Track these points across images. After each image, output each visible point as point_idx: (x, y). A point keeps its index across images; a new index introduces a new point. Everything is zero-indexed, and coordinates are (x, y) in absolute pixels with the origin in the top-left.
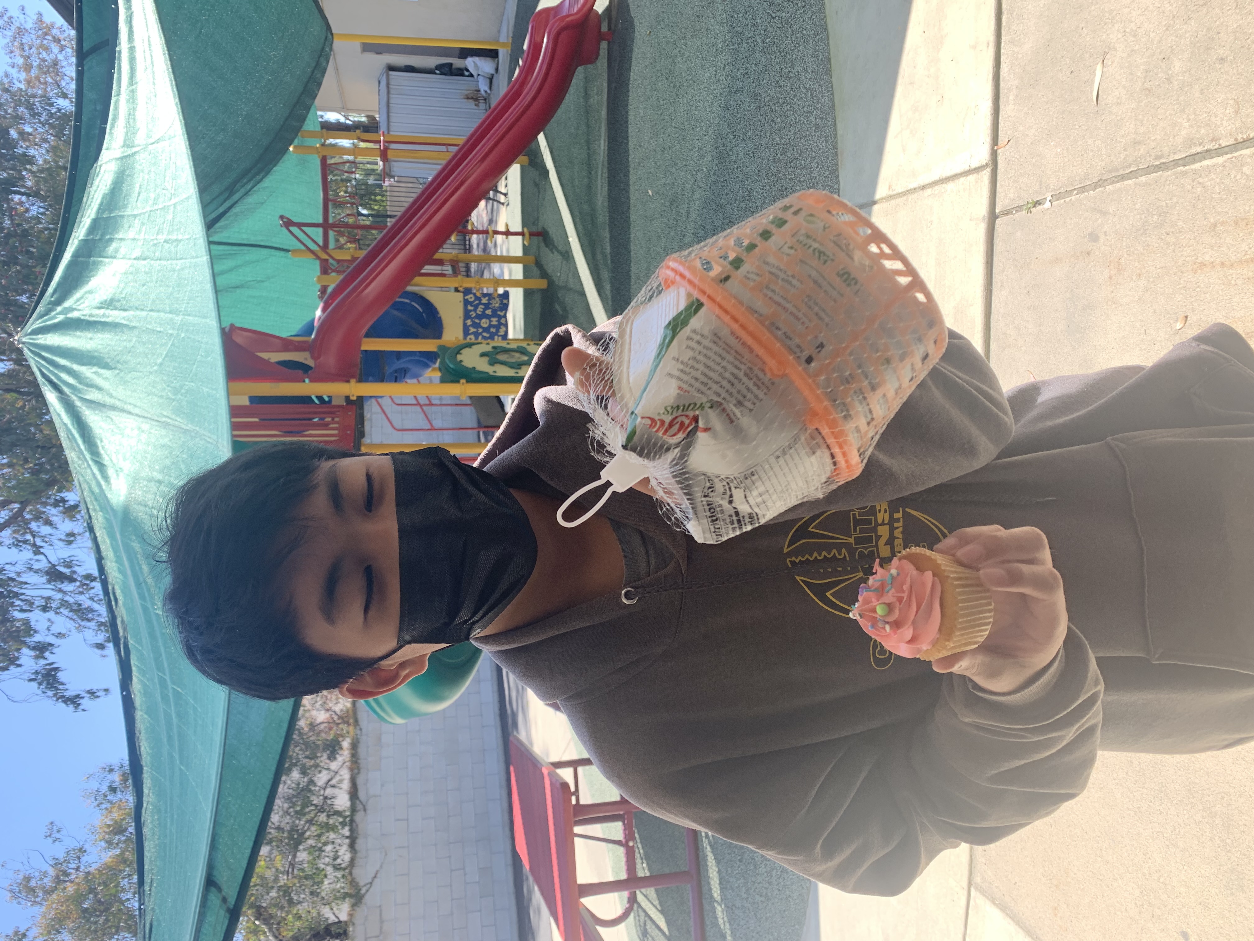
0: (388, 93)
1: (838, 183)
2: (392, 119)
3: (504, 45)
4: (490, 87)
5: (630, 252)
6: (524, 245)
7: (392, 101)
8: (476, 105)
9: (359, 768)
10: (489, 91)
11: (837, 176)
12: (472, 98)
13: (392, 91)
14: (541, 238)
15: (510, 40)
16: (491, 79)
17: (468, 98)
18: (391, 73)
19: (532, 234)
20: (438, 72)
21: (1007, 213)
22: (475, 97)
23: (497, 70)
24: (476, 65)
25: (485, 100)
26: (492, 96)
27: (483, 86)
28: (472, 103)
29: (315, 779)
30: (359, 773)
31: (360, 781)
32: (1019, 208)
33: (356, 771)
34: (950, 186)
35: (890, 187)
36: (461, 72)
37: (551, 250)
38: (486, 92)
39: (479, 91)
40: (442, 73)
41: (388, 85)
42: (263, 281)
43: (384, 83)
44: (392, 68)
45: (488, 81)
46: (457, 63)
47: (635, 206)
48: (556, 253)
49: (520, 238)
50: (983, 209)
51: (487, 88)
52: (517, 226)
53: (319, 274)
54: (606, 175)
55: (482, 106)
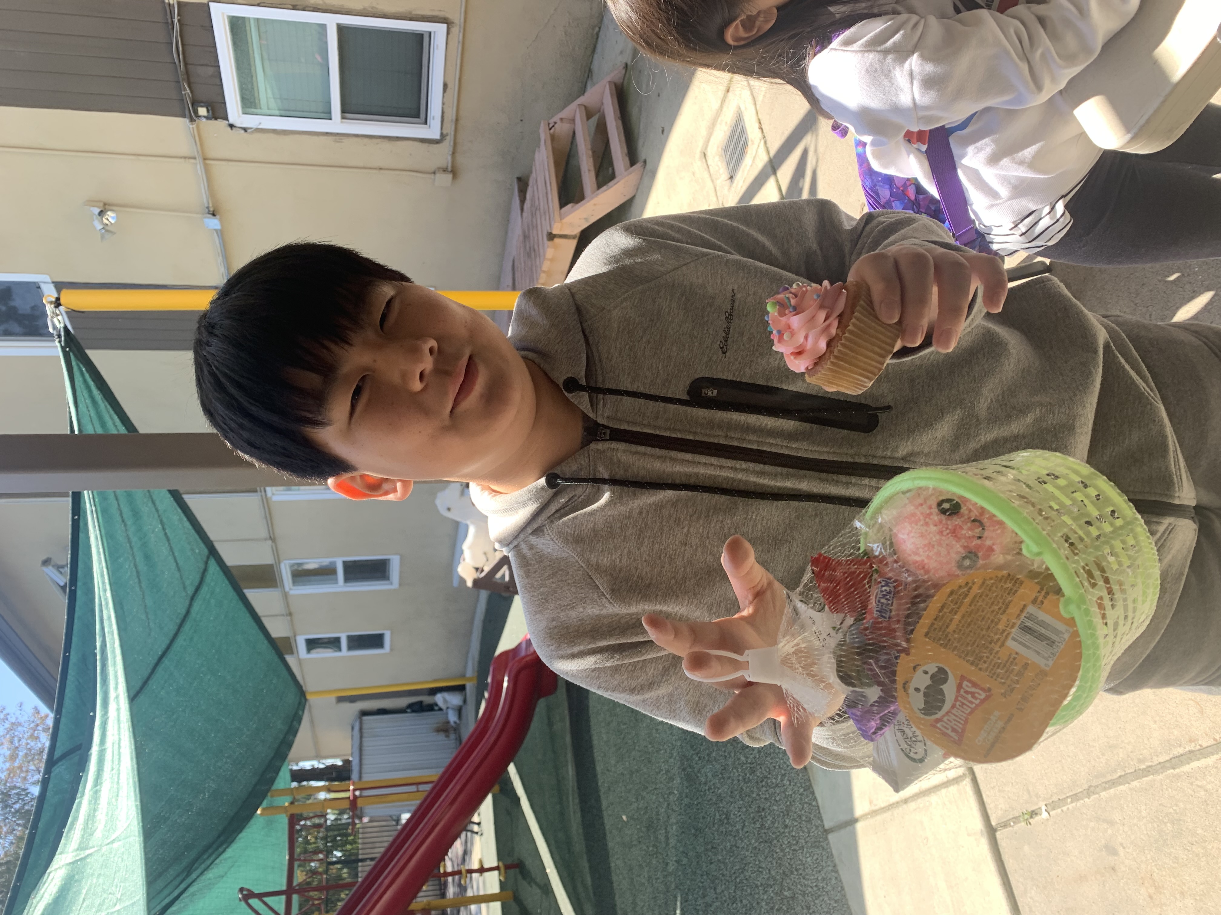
0: (361, 737)
1: (815, 799)
2: (364, 762)
3: (470, 679)
4: (460, 718)
5: (612, 883)
6: (500, 880)
7: (365, 744)
8: (447, 736)
10: (458, 722)
11: (813, 793)
12: (442, 730)
13: (365, 735)
14: (517, 870)
15: (476, 674)
16: (459, 711)
17: (438, 731)
18: (365, 718)
19: (507, 867)
20: (409, 710)
21: (1005, 825)
22: (445, 729)
23: (465, 701)
24: (445, 701)
25: (455, 730)
26: (461, 726)
27: (452, 718)
28: (441, 737)
32: (1016, 820)
34: (934, 798)
35: (871, 802)
36: (431, 707)
37: (529, 883)
38: (455, 723)
39: (448, 723)
40: (413, 711)
41: (361, 729)
43: (357, 728)
44: (364, 713)
45: (457, 713)
46: (427, 699)
47: (611, 832)
48: (534, 886)
49: (496, 873)
50: (978, 824)
51: (456, 719)
52: (492, 861)
54: (577, 801)
55: (452, 736)
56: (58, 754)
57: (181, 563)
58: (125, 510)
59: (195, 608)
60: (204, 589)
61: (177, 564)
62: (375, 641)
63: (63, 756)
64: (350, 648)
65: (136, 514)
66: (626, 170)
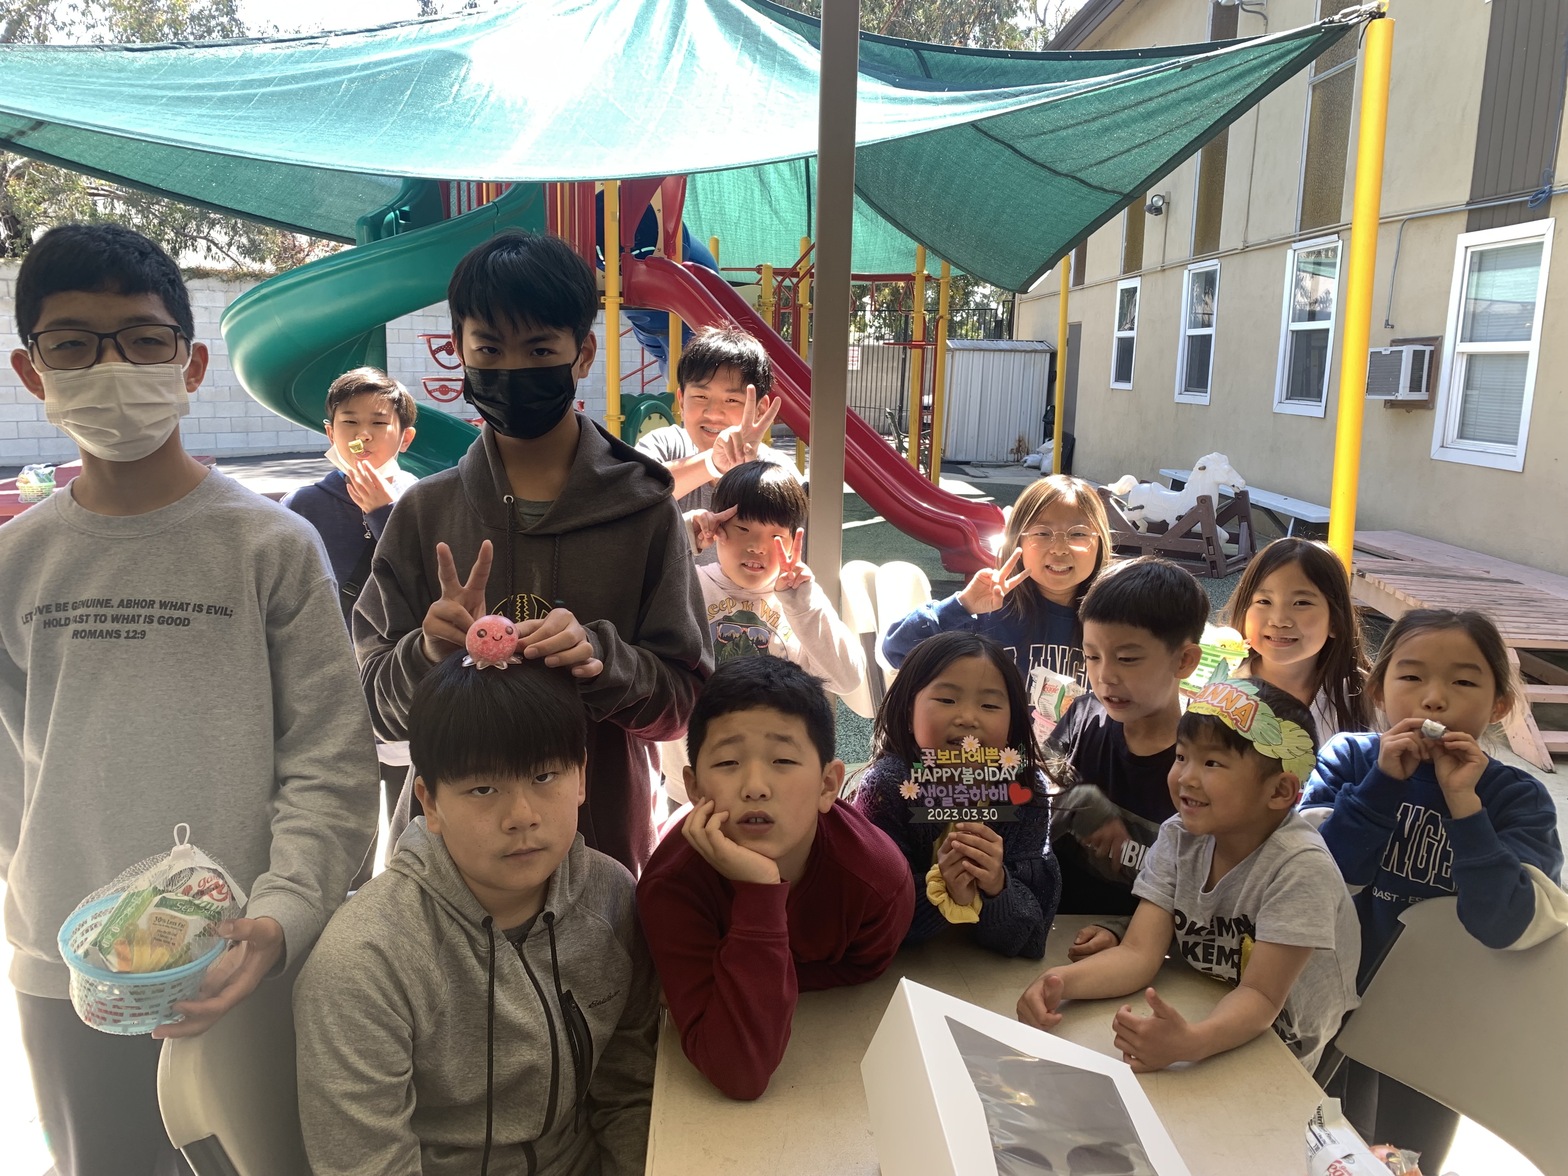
0: (1026, 351)
4: (1029, 467)
7: (1018, 355)
8: (1012, 450)
9: (229, 281)
10: (1025, 465)
12: (1020, 446)
13: (1028, 355)
17: (1020, 441)
18: (1048, 355)
22: (1021, 449)
24: (1050, 450)
25: (1018, 461)
26: (1021, 468)
27: (1031, 459)
28: (1013, 445)
29: (218, 227)
30: (223, 281)
31: (212, 282)
33: (225, 278)
36: (1048, 434)
38: (1025, 462)
39: (1028, 454)
40: (1047, 411)
41: (1035, 351)
42: (771, 206)
43: (1039, 347)
44: (1053, 356)
51: (1029, 463)
53: (775, 266)
55: (1011, 457)
56: (925, 54)
57: (1106, 164)
58: (1153, 105)
59: (1065, 181)
60: (1085, 190)
61: (1107, 160)
62: (1124, 372)
63: (922, 59)
64: (1121, 340)
65: (1149, 115)
66: (1546, 744)
